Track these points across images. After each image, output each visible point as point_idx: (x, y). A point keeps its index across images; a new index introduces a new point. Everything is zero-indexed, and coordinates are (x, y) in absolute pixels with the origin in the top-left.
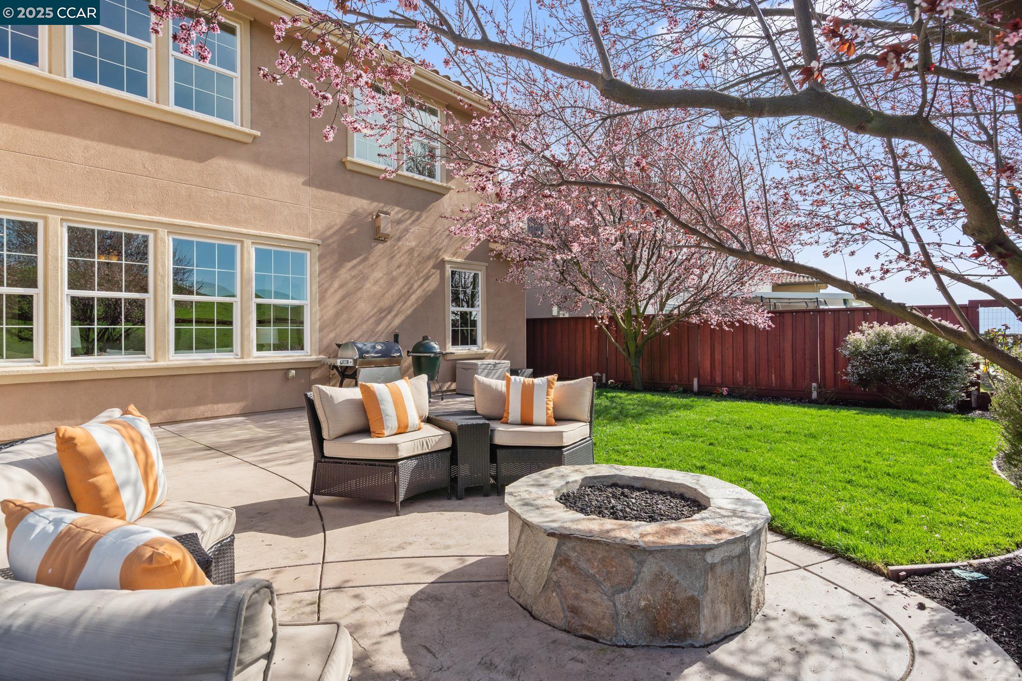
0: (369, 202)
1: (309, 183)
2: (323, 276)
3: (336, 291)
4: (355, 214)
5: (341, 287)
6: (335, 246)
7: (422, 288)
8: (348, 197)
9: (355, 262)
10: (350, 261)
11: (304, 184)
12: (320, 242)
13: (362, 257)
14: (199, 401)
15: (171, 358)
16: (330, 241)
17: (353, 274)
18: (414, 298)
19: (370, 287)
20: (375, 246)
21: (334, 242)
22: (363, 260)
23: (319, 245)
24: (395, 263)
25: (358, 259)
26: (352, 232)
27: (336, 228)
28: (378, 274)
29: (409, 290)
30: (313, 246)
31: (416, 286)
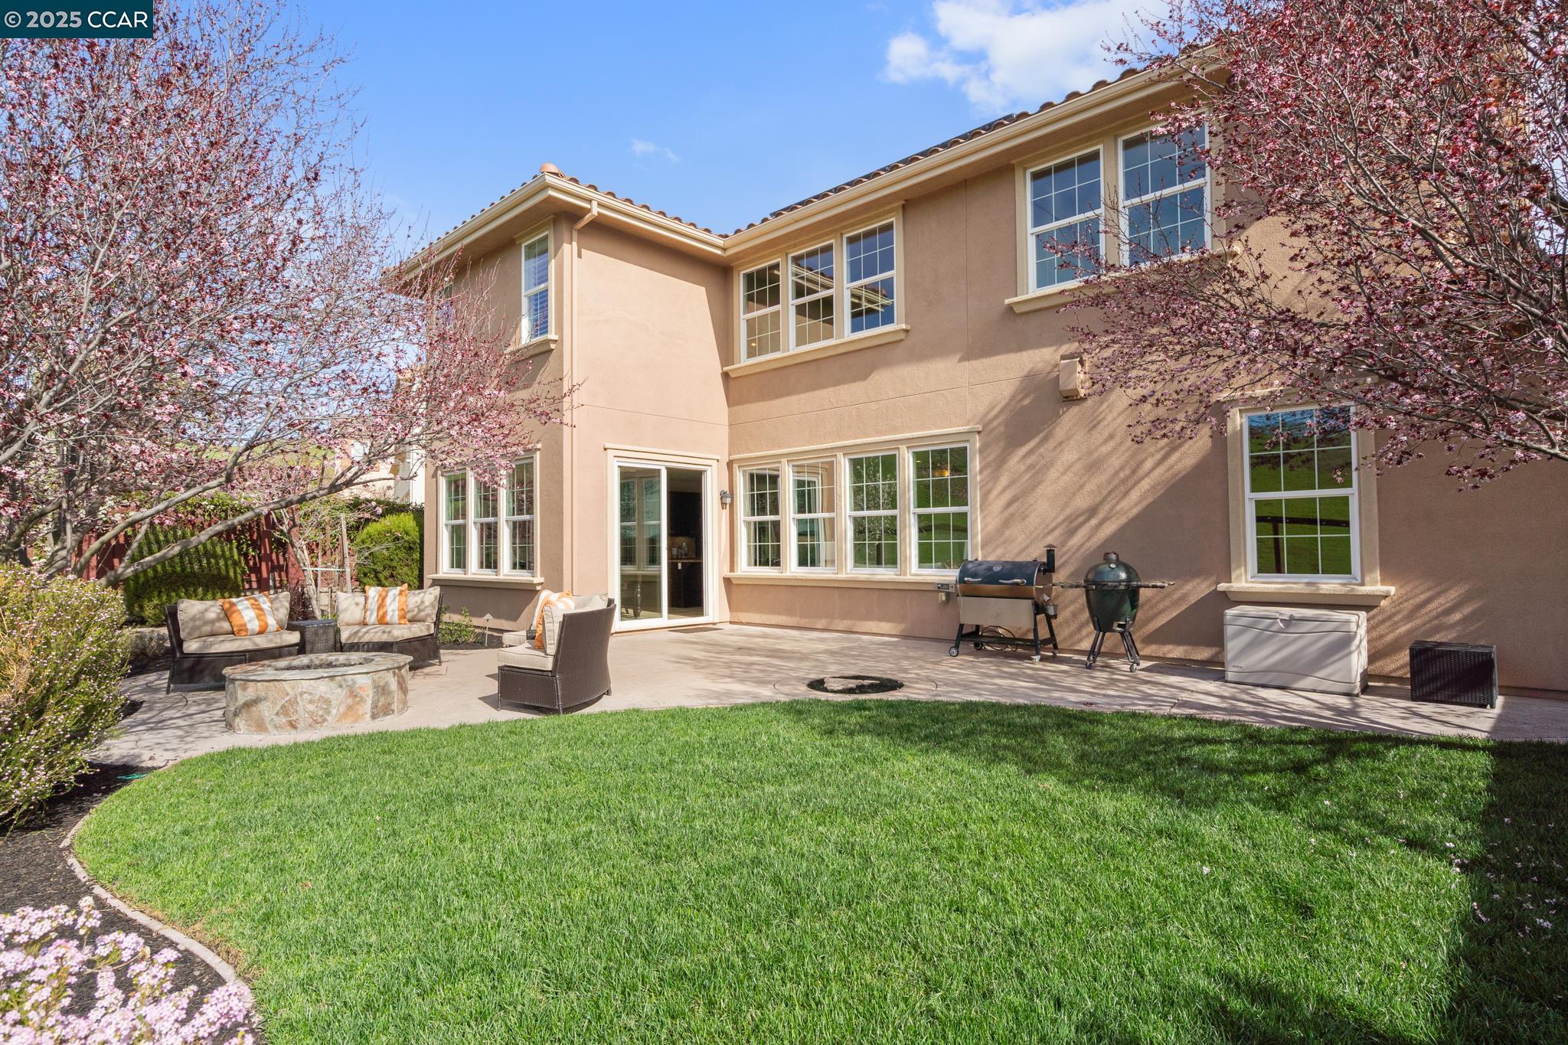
0: (1054, 348)
1: (967, 357)
2: (986, 473)
3: (1004, 490)
4: (1030, 377)
5: (1012, 483)
6: (1002, 429)
7: (1167, 464)
8: (1019, 354)
9: (1032, 444)
10: (1022, 444)
11: (961, 360)
12: (980, 427)
13: (1042, 435)
14: (868, 617)
15: (848, 571)
16: (995, 423)
17: (1029, 461)
18: (1145, 484)
19: (1055, 481)
20: (1064, 413)
21: (999, 425)
22: (1045, 439)
23: (979, 432)
24: (1103, 431)
25: (1037, 440)
26: (1026, 402)
27: (1003, 403)
28: (1069, 456)
29: (1134, 472)
30: (970, 435)
31: (1149, 464)
